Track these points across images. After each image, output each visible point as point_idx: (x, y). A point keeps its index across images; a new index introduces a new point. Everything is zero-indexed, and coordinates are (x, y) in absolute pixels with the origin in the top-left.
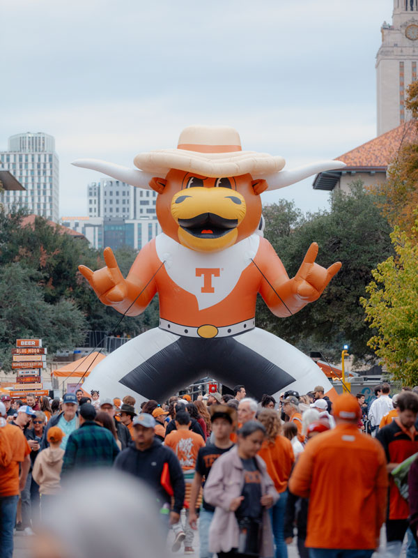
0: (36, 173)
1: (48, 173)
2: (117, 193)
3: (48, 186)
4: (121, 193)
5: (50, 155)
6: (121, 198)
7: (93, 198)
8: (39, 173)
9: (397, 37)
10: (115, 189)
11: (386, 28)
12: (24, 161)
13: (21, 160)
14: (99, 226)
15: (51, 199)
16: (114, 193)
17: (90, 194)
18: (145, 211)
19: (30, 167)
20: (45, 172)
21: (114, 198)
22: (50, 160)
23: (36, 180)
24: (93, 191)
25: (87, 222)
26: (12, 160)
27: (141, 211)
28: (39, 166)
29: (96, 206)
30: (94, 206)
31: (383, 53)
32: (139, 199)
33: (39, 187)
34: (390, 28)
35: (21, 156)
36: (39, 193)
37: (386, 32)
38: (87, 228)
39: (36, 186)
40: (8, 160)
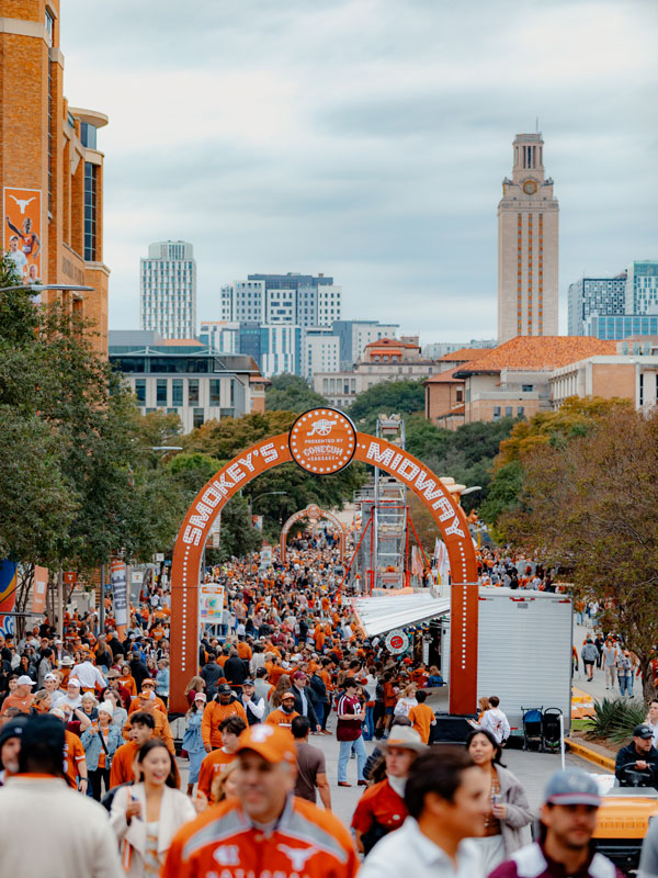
0: (177, 279)
1: (188, 280)
2: (250, 295)
3: (188, 292)
4: (253, 295)
5: (190, 263)
6: (253, 299)
7: (226, 300)
8: (179, 279)
9: (516, 191)
10: (246, 290)
11: (507, 184)
12: (165, 268)
13: (162, 267)
14: (236, 330)
15: (190, 304)
16: (246, 295)
17: (224, 296)
18: (275, 312)
19: (171, 274)
20: (185, 279)
21: (246, 299)
22: (190, 267)
23: (177, 286)
24: (226, 293)
25: (225, 327)
26: (154, 268)
27: (272, 312)
28: (179, 273)
29: (229, 307)
30: (227, 307)
31: (504, 206)
32: (270, 300)
33: (179, 293)
34: (511, 184)
35: (162, 263)
36: (179, 299)
37: (507, 187)
38: (225, 333)
39: (176, 292)
40: (150, 267)
